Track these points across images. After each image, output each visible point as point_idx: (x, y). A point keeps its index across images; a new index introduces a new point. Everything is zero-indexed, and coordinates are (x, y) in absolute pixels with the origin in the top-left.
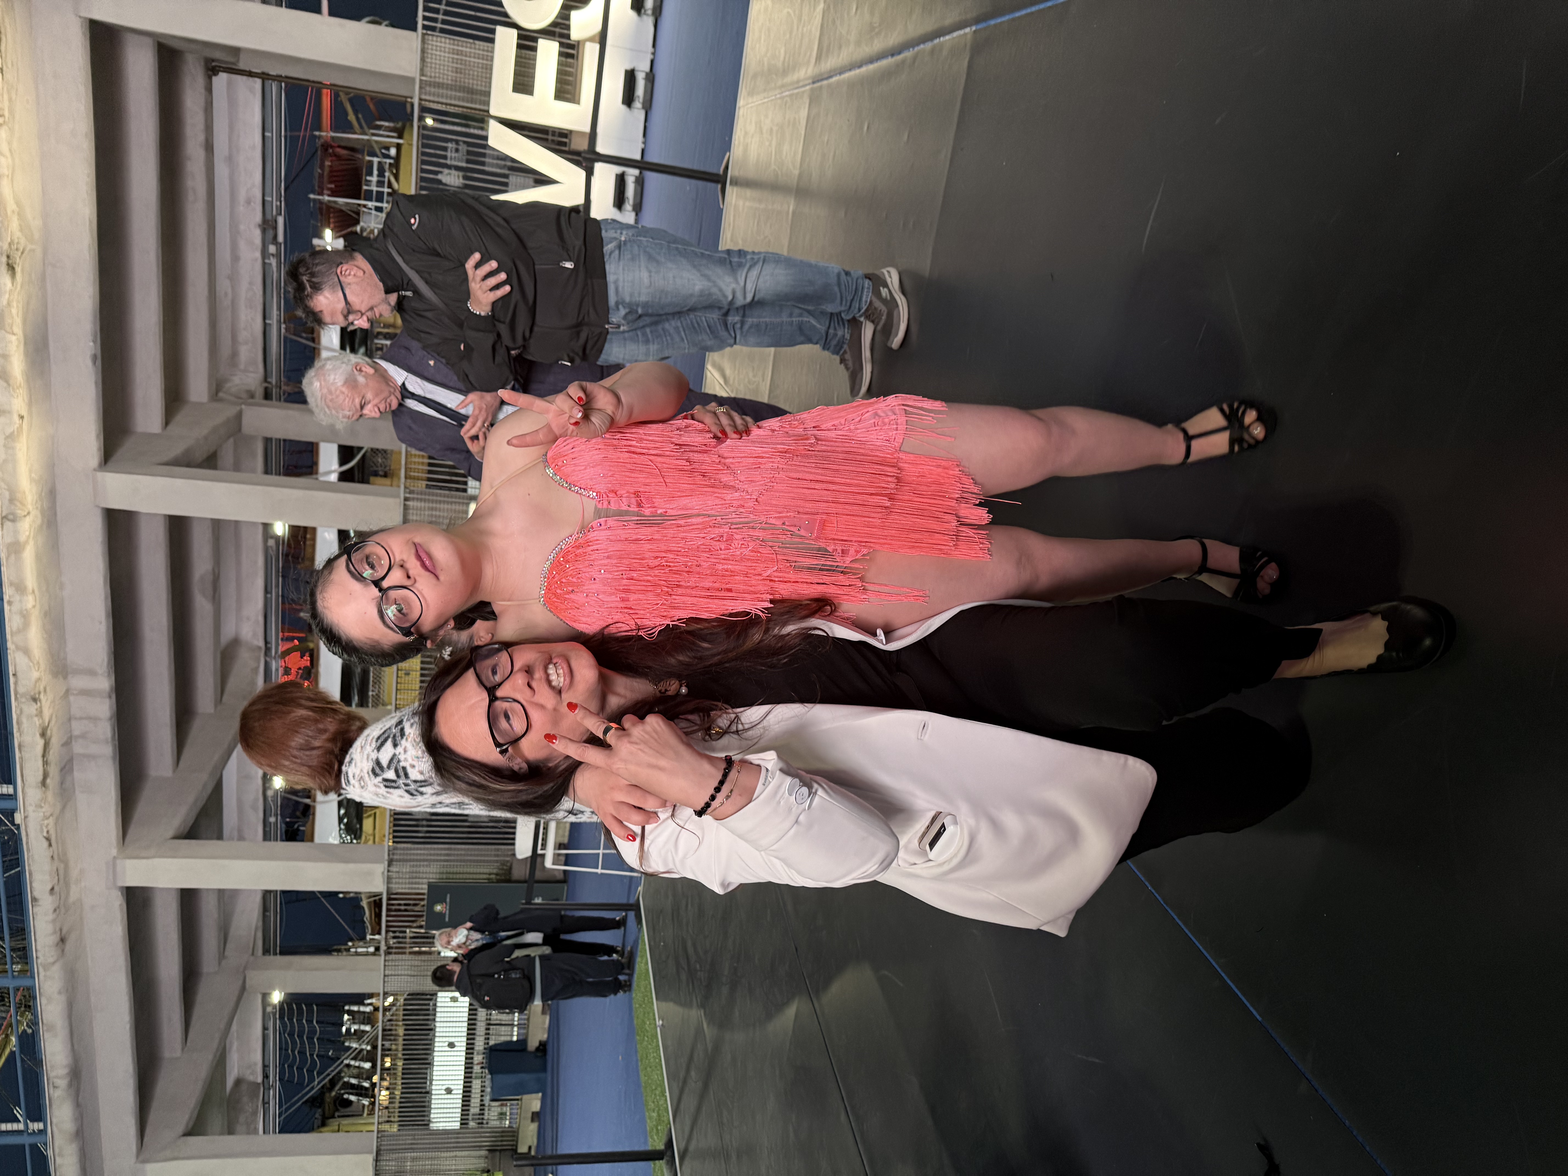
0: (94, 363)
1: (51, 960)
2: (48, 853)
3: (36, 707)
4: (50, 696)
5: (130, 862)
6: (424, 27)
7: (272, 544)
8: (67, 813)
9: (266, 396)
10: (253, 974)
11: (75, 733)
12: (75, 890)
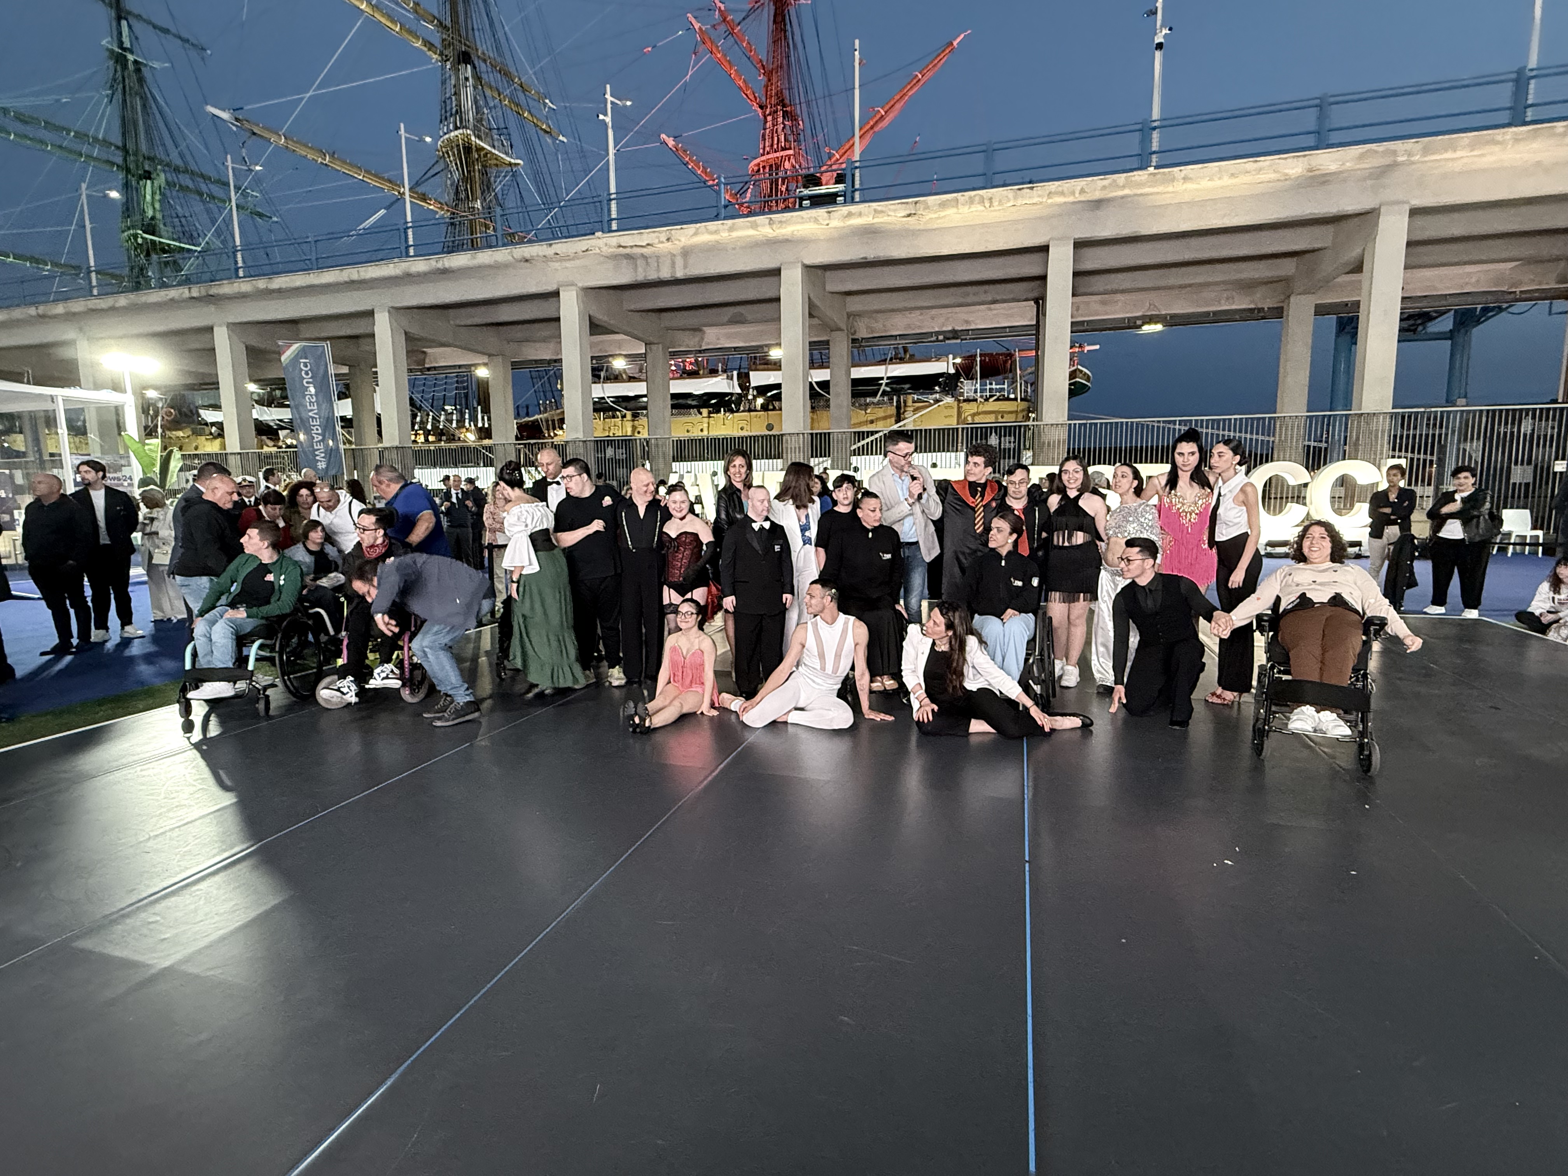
0: (862, 258)
1: (515, 256)
2: (579, 251)
3: (664, 240)
4: (670, 247)
5: (574, 293)
6: (1070, 425)
7: (766, 349)
8: (602, 259)
9: (854, 341)
10: (500, 359)
11: (649, 260)
12: (557, 265)
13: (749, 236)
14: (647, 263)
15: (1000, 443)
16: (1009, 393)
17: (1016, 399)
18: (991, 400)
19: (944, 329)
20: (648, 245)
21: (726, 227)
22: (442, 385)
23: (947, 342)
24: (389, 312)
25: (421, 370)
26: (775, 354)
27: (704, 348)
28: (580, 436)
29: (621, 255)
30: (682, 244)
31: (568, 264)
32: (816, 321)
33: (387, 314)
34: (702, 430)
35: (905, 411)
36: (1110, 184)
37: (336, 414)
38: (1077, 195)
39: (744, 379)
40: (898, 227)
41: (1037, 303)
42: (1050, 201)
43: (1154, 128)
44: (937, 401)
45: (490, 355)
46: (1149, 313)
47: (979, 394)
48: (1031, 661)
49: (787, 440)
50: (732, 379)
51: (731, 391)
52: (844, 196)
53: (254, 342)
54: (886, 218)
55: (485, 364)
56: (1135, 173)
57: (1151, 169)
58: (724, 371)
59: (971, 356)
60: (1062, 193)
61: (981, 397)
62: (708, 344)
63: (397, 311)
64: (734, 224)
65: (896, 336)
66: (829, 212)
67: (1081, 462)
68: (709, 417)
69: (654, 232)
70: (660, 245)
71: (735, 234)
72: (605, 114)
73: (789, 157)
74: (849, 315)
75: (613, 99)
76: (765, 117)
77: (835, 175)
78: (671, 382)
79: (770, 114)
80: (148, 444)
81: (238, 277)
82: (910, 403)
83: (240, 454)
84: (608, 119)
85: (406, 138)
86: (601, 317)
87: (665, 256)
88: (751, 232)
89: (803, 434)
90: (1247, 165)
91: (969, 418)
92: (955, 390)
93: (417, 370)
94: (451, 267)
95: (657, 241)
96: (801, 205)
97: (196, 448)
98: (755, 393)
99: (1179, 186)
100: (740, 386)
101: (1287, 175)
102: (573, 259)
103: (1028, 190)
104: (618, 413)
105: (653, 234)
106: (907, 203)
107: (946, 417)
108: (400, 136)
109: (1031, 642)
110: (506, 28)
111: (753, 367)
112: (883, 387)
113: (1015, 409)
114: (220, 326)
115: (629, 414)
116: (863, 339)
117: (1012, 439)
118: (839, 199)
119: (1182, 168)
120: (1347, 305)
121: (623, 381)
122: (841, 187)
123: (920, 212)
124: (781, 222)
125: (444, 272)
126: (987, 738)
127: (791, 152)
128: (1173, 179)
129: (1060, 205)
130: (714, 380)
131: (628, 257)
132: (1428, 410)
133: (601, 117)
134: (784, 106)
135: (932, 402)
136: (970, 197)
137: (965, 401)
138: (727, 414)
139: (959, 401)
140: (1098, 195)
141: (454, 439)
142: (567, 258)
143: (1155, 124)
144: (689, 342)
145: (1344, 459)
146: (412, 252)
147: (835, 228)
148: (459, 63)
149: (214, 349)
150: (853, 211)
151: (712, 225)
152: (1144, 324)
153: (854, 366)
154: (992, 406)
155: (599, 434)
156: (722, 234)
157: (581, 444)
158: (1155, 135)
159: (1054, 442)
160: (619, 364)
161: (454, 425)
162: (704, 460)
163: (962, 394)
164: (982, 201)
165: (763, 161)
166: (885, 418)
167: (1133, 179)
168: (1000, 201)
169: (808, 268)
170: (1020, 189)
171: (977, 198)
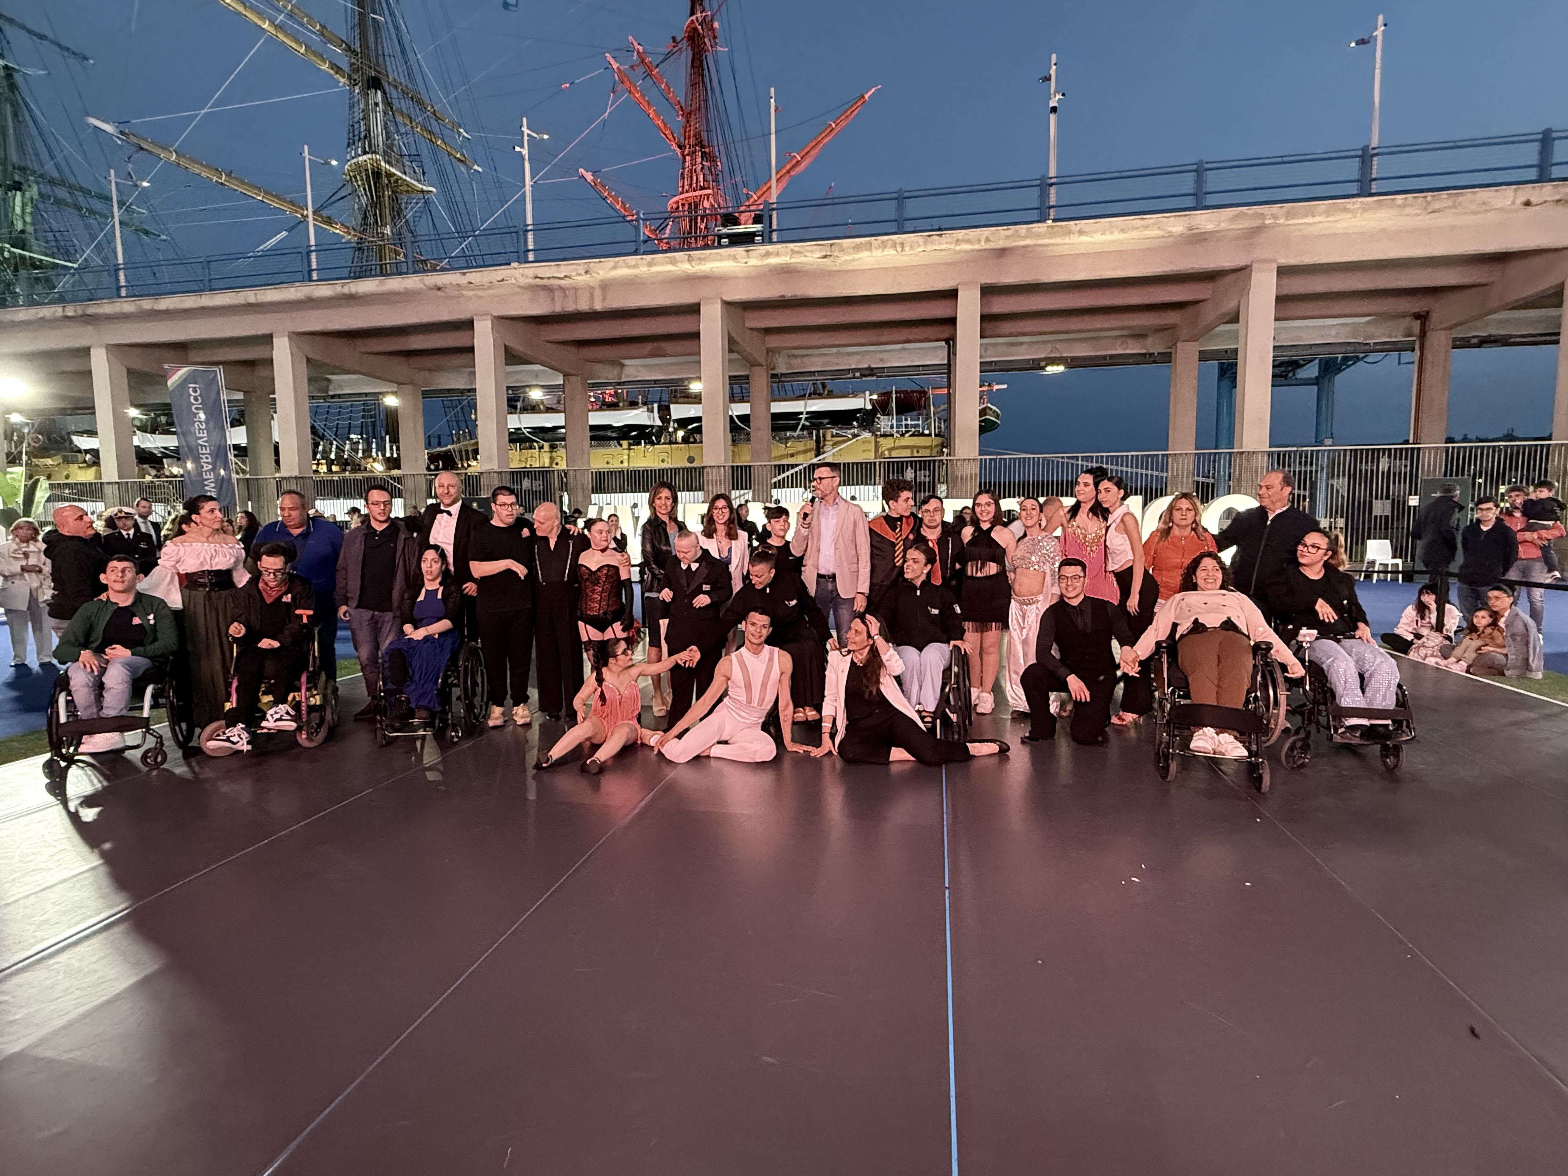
0: (781, 296)
1: (427, 283)
2: (493, 280)
3: (583, 273)
4: (589, 279)
5: (490, 322)
6: (981, 460)
7: (686, 383)
8: (518, 290)
9: (774, 376)
10: (410, 387)
11: (567, 292)
12: (470, 293)
13: (668, 272)
14: (566, 296)
15: (916, 477)
16: (923, 429)
17: (930, 435)
18: (907, 435)
19: (860, 366)
20: (566, 276)
21: (645, 262)
22: (348, 413)
23: (864, 379)
24: (290, 339)
25: (324, 398)
26: (695, 387)
27: (623, 380)
28: (495, 467)
29: (538, 286)
30: (600, 277)
31: (480, 293)
32: (735, 356)
33: (286, 339)
34: (622, 462)
35: (824, 446)
36: (1013, 235)
37: (229, 443)
38: (983, 243)
39: (664, 411)
40: (815, 267)
41: (948, 343)
42: (958, 248)
43: (1051, 185)
44: (855, 436)
45: (399, 384)
46: (1052, 355)
47: (895, 430)
48: (947, 690)
49: (708, 473)
50: (652, 411)
51: (651, 423)
52: (762, 236)
53: (137, 364)
54: (803, 258)
55: (394, 393)
56: (1035, 225)
57: (1050, 222)
58: (644, 404)
59: (888, 393)
60: (968, 241)
61: (898, 432)
62: (628, 376)
63: (297, 336)
64: (653, 259)
65: (815, 372)
66: (748, 251)
67: (992, 495)
68: (629, 449)
69: (572, 264)
70: (579, 278)
71: (654, 269)
72: (522, 147)
73: (708, 196)
74: (769, 351)
75: (529, 132)
76: (684, 156)
77: (753, 215)
78: (590, 413)
79: (688, 155)
80: (11, 473)
81: (120, 297)
82: (829, 437)
83: (118, 483)
84: (525, 152)
85: (310, 160)
86: (518, 346)
87: (585, 288)
88: (670, 268)
89: (724, 467)
90: (1134, 222)
91: (887, 453)
92: (872, 425)
93: (319, 398)
94: (357, 293)
95: (574, 274)
96: (719, 243)
97: (67, 477)
98: (676, 425)
99: (1076, 239)
100: (661, 418)
101: (1170, 232)
102: (489, 288)
103: (937, 237)
104: (535, 444)
105: (570, 267)
106: (823, 245)
107: (864, 451)
108: (304, 158)
109: (947, 671)
110: (419, 56)
111: (674, 400)
112: (802, 422)
113: (929, 444)
114: (98, 346)
115: (546, 445)
116: (782, 374)
117: (927, 472)
118: (756, 238)
119: (1077, 222)
120: (1226, 352)
121: (540, 412)
122: (759, 227)
123: (835, 254)
124: (700, 259)
125: (352, 299)
126: (907, 766)
127: (710, 191)
128: (1070, 232)
129: (967, 252)
130: (634, 412)
131: (545, 288)
132: (1300, 449)
133: (518, 149)
134: (703, 147)
135: (850, 436)
136: (883, 242)
137: (881, 436)
138: (648, 447)
139: (876, 435)
140: (1001, 244)
141: (360, 470)
142: (481, 287)
143: (1053, 181)
144: (608, 374)
145: (1229, 494)
146: (315, 276)
147: (754, 266)
148: (369, 88)
149: (90, 373)
150: (771, 250)
151: (632, 260)
152: (1047, 365)
153: (774, 401)
154: (908, 441)
155: (515, 465)
156: (641, 268)
157: (496, 475)
158: (1053, 190)
159: (966, 476)
160: (536, 395)
161: (360, 454)
162: (624, 492)
163: (879, 429)
164: (894, 246)
165: (682, 199)
166: (805, 452)
167: (1033, 230)
168: (911, 247)
169: (727, 304)
170: (929, 236)
171: (890, 242)
